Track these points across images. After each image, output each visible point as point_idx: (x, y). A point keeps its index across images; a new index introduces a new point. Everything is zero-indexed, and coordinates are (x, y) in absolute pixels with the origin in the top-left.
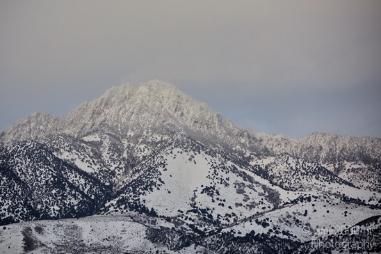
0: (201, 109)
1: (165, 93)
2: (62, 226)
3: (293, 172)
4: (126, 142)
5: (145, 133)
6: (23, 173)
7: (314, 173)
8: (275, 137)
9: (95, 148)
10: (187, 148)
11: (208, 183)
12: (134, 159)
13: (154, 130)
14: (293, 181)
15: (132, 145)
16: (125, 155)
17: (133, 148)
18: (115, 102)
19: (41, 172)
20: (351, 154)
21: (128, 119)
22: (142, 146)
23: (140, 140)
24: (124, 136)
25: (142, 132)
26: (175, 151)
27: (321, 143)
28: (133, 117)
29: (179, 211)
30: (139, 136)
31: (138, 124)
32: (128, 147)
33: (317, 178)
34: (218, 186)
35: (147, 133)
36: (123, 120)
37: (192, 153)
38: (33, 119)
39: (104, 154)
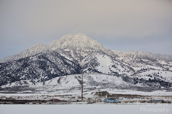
0: (96, 42)
1: (83, 37)
2: (86, 76)
3: (133, 62)
4: (77, 51)
5: (82, 49)
6: (52, 60)
7: (140, 62)
8: (118, 52)
9: (69, 53)
10: (101, 53)
11: (112, 64)
12: (82, 57)
13: (85, 48)
14: (134, 64)
15: (79, 52)
16: (78, 55)
17: (80, 53)
18: (67, 40)
19: (58, 60)
20: (143, 57)
21: (76, 44)
22: (83, 53)
23: (82, 51)
24: (76, 50)
25: (81, 48)
26: (98, 54)
27: (133, 54)
28: (77, 44)
29: (108, 73)
30: (81, 50)
31: (80, 46)
32: (79, 53)
33: (142, 64)
34: (116, 65)
35: (83, 49)
36: (74, 45)
37: (103, 55)
38: (38, 45)
39: (72, 55)
